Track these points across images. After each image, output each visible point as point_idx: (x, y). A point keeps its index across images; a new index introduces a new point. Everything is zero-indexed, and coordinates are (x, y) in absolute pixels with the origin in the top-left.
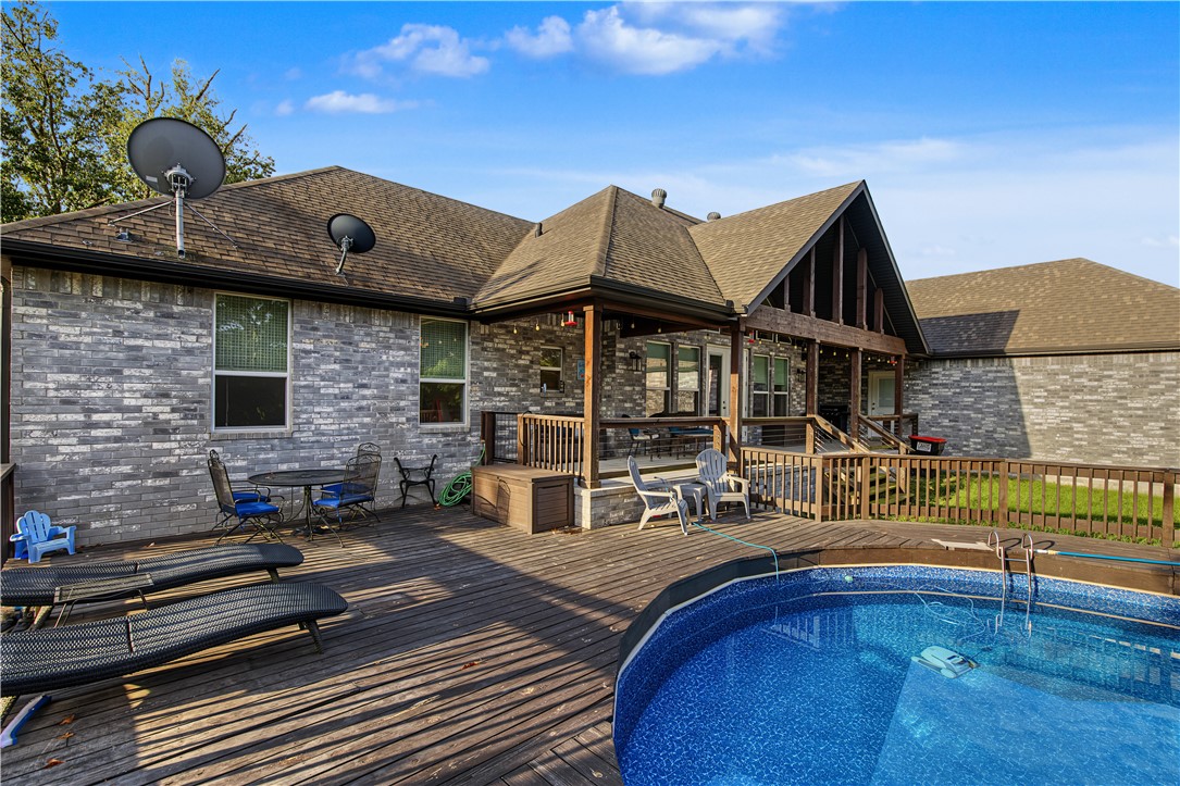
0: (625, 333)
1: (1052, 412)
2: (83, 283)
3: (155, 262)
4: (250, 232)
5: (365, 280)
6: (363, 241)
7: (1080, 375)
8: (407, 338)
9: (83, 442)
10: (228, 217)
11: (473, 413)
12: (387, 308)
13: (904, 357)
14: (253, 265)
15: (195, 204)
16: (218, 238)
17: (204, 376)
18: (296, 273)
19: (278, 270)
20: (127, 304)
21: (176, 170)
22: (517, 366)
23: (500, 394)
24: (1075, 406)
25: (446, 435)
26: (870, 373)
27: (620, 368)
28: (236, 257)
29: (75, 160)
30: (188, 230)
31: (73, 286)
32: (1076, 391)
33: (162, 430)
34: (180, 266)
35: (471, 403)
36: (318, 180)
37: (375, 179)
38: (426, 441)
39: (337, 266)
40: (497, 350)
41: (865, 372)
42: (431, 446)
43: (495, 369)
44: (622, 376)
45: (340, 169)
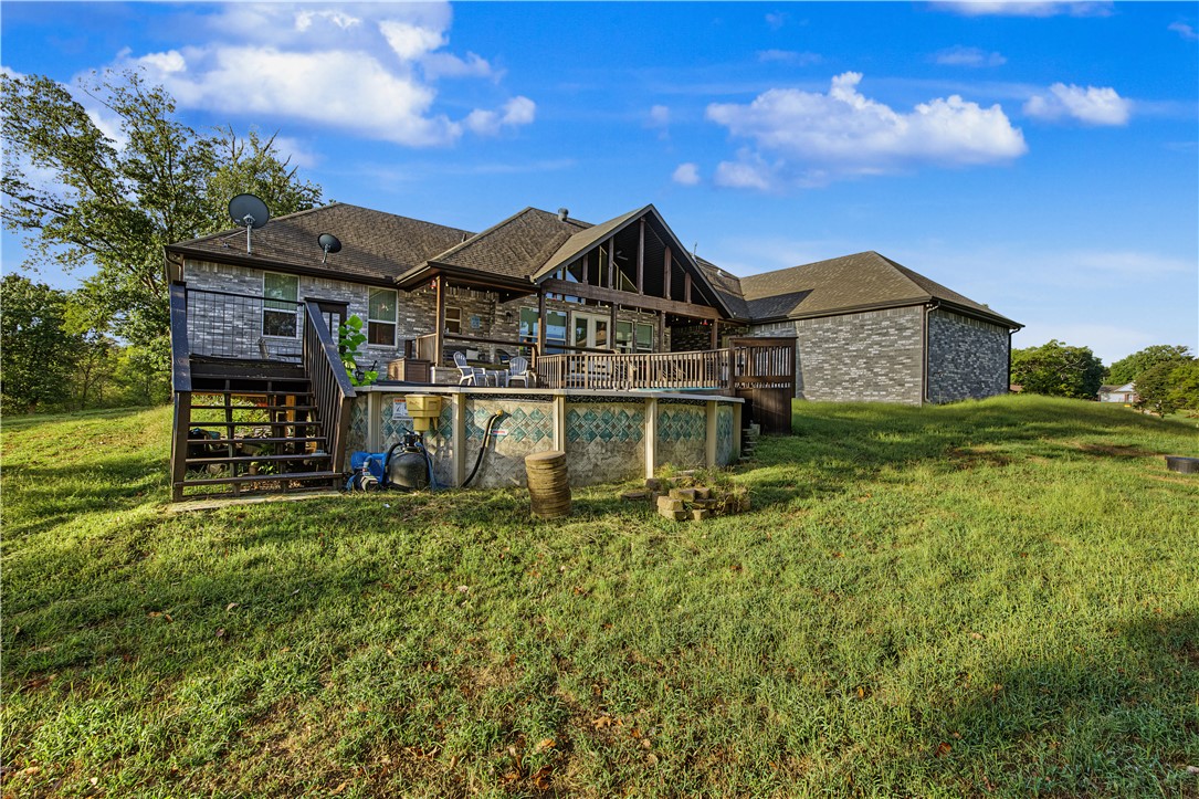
0: (502, 300)
1: (814, 356)
2: (210, 266)
3: (238, 258)
4: (282, 244)
5: (336, 267)
6: (336, 247)
7: (828, 330)
8: (362, 298)
9: (209, 333)
10: (272, 237)
11: (399, 340)
12: (350, 281)
13: (716, 320)
14: (281, 259)
15: (255, 231)
16: (266, 247)
17: (258, 309)
18: (301, 263)
19: (292, 261)
20: (227, 276)
21: (248, 216)
22: (429, 317)
23: (417, 332)
24: (826, 352)
25: (382, 351)
26: (724, 338)
27: (499, 321)
28: (274, 255)
29: (183, 193)
30: (252, 244)
31: (206, 267)
32: (826, 342)
33: (242, 334)
34: (249, 259)
35: (400, 334)
36: (325, 213)
37: (363, 209)
38: (371, 353)
39: (324, 260)
40: (416, 307)
41: (719, 337)
42: (373, 356)
43: (414, 318)
44: (501, 326)
45: (342, 205)
